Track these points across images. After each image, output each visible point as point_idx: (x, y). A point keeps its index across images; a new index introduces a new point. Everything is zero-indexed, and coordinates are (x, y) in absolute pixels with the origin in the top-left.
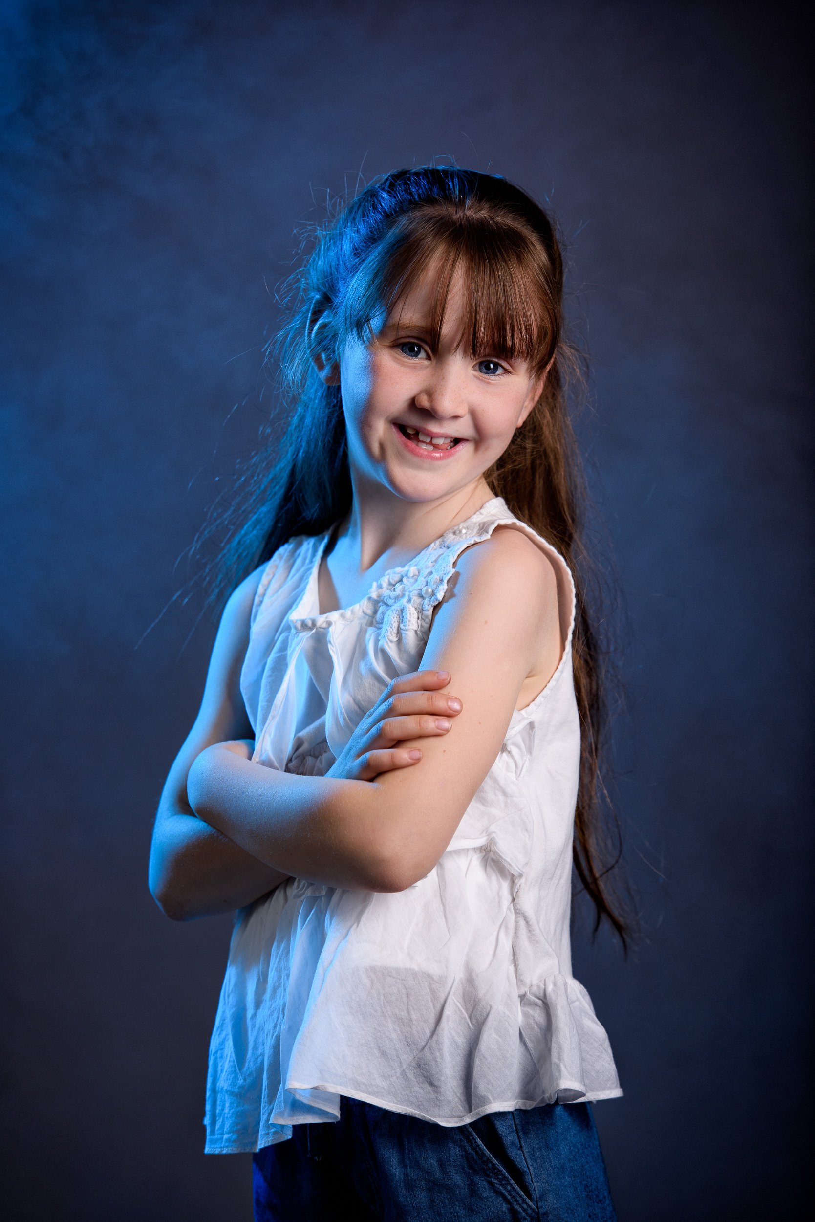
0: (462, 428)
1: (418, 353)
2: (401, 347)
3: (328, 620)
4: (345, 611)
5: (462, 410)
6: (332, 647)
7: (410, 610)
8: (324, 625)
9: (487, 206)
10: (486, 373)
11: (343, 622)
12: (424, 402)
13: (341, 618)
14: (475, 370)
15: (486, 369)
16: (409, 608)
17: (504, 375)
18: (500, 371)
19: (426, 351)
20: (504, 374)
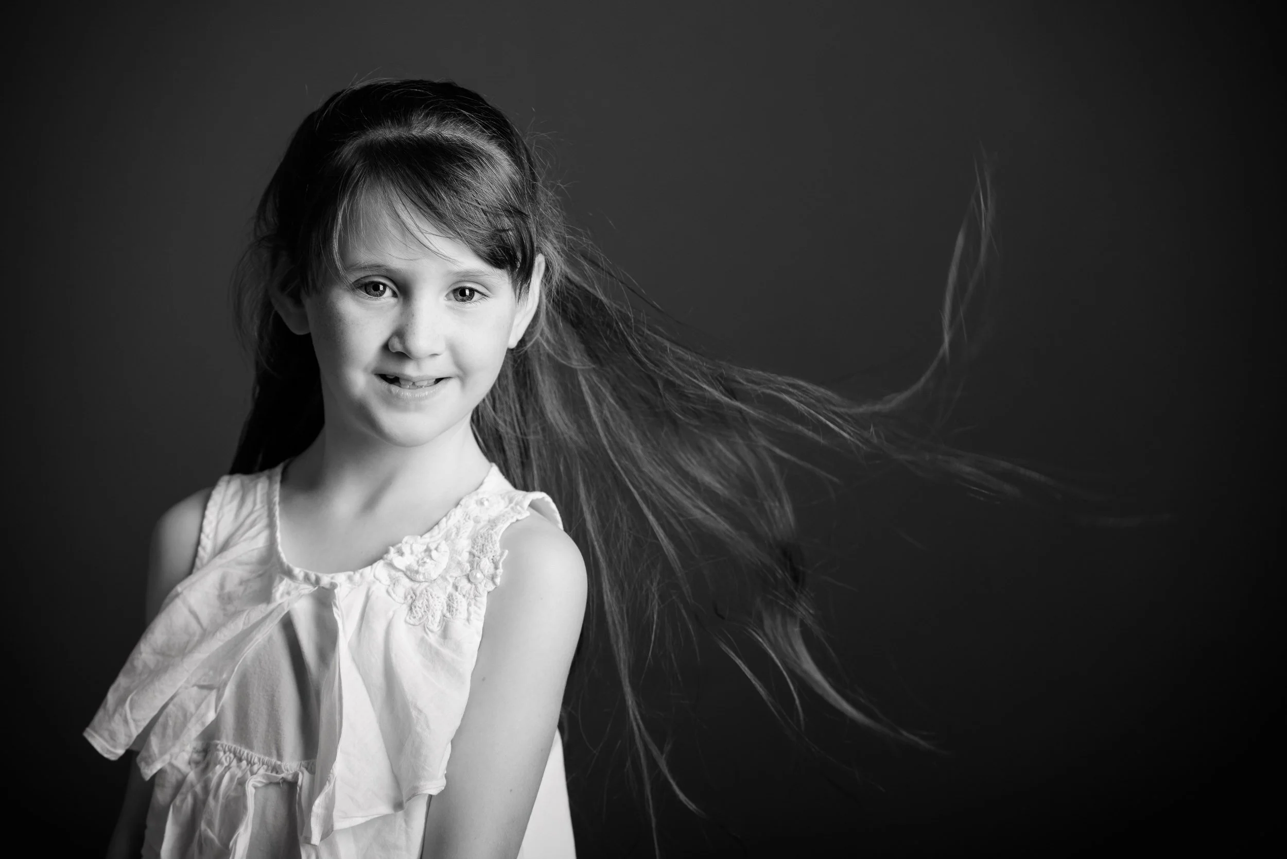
0: (441, 366)
1: (384, 292)
2: (364, 287)
3: (333, 581)
4: (354, 573)
5: (440, 347)
6: (337, 611)
7: (457, 599)
8: (328, 586)
9: (435, 119)
10: (463, 300)
11: (350, 585)
12: (397, 346)
13: (348, 581)
14: (449, 299)
15: (461, 295)
16: (456, 596)
17: (480, 301)
18: (477, 296)
19: (390, 288)
20: (481, 299)
